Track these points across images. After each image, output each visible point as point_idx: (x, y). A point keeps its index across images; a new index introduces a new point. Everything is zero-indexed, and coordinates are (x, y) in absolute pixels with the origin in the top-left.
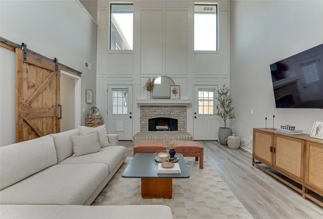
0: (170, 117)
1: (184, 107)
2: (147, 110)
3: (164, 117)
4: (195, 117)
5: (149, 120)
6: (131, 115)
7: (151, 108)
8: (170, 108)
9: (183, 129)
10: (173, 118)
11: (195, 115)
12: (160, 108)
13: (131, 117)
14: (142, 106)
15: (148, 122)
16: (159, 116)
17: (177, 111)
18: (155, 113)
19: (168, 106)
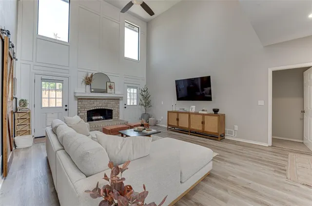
0: (107, 108)
1: (117, 99)
2: (85, 102)
3: (101, 108)
4: (125, 107)
5: (88, 111)
6: (67, 108)
7: (89, 101)
8: (106, 101)
9: (117, 117)
10: (109, 108)
11: (125, 106)
12: (98, 101)
13: (66, 110)
14: (80, 99)
15: (86, 114)
16: (97, 108)
17: (112, 103)
18: (93, 105)
19: (105, 99)
